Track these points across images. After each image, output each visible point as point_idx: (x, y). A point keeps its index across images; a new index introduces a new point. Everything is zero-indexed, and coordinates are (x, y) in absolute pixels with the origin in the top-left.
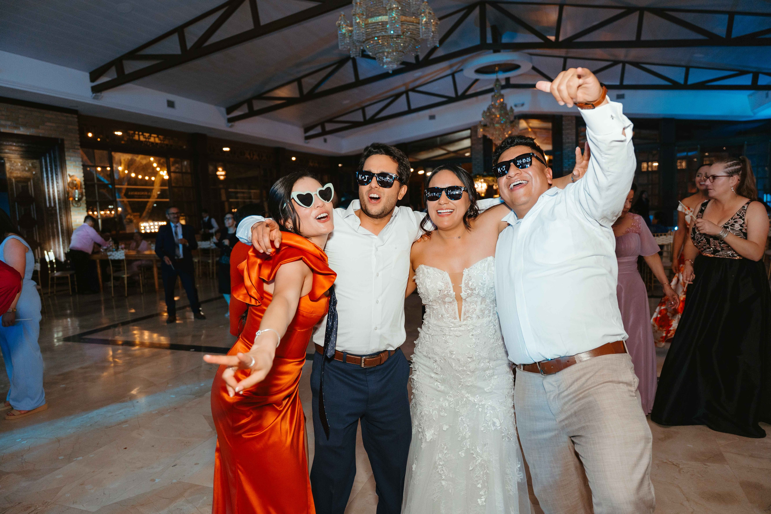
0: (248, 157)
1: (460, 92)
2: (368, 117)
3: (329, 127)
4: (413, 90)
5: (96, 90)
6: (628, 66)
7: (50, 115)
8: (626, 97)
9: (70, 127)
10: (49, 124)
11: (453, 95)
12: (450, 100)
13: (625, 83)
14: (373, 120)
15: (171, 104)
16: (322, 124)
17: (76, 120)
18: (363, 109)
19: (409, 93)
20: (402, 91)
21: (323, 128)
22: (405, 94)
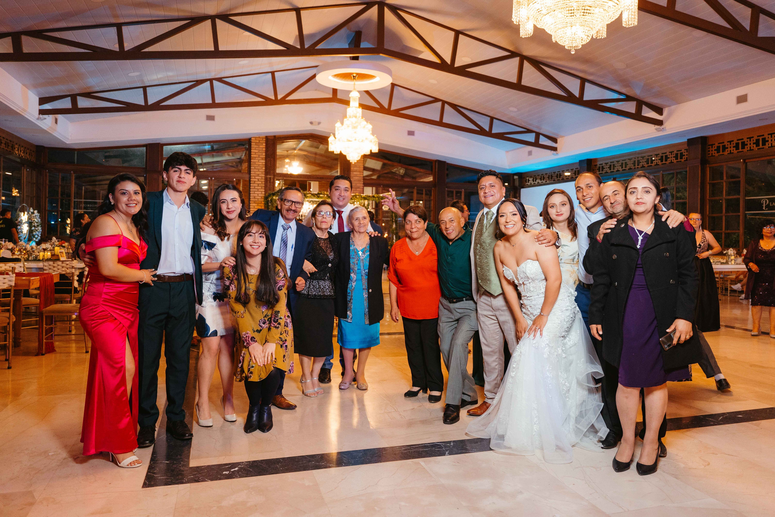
1: (280, 95)
2: (150, 102)
3: (83, 103)
4: (220, 80)
6: (446, 106)
11: (272, 96)
12: (267, 102)
14: (158, 106)
16: (74, 98)
18: (145, 88)
19: (215, 82)
20: (205, 78)
21: (74, 102)
22: (208, 82)
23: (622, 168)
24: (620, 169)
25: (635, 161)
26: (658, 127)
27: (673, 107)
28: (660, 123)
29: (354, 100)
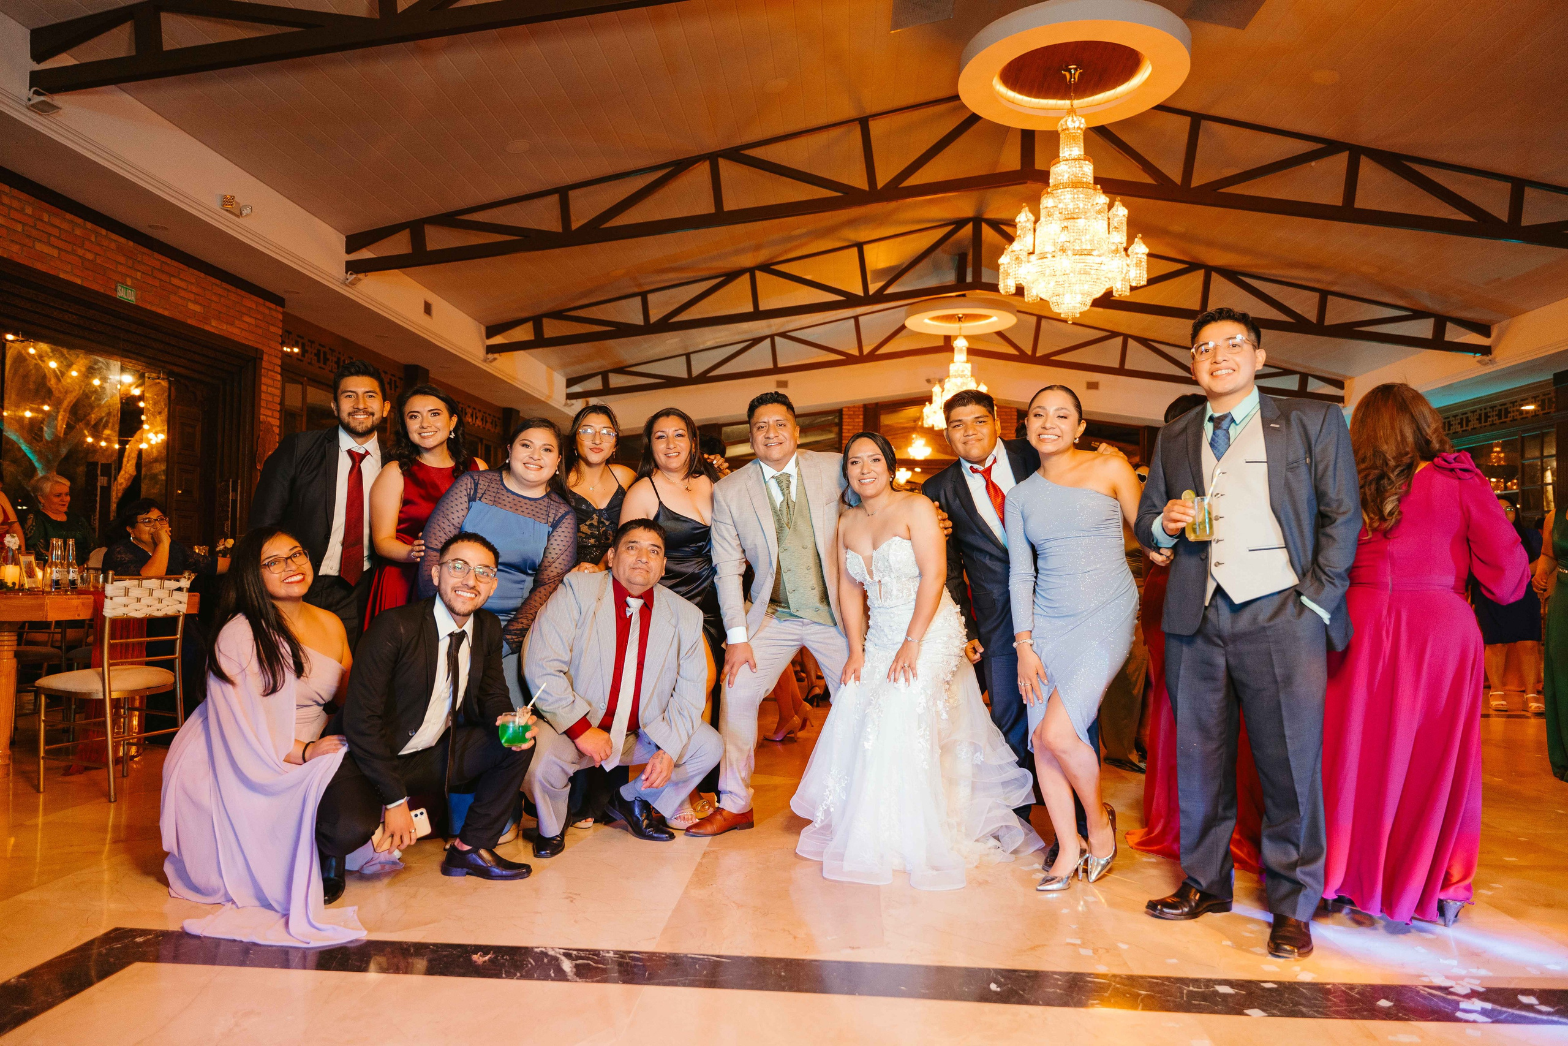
0: (470, 420)
1: (866, 350)
2: (695, 373)
3: (616, 381)
5: (354, 267)
6: (1131, 342)
7: (251, 302)
8: (1101, 387)
9: (272, 329)
10: (246, 319)
11: (855, 352)
12: (849, 360)
13: (1127, 367)
14: (704, 378)
15: (428, 309)
16: (605, 376)
17: (281, 317)
18: (688, 356)
19: (777, 339)
20: (761, 335)
21: (605, 381)
22: (769, 340)
23: (1462, 427)
24: (1459, 429)
25: (1480, 415)
26: (1484, 357)
27: (1504, 323)
28: (1486, 351)
29: (961, 350)
